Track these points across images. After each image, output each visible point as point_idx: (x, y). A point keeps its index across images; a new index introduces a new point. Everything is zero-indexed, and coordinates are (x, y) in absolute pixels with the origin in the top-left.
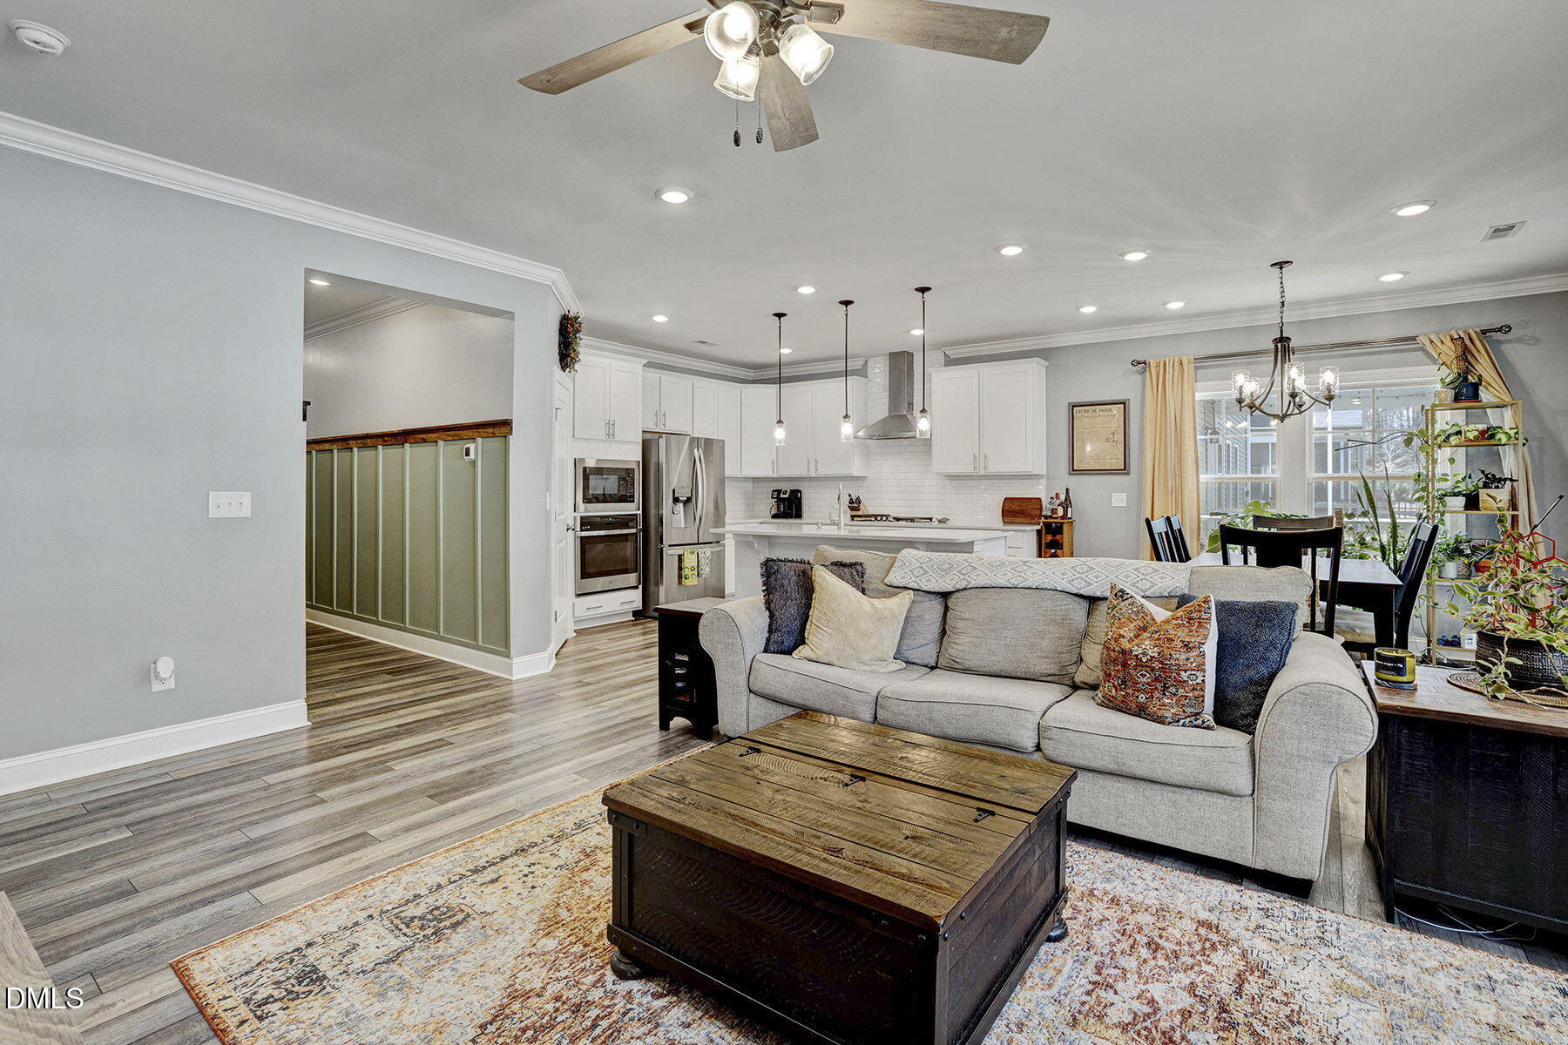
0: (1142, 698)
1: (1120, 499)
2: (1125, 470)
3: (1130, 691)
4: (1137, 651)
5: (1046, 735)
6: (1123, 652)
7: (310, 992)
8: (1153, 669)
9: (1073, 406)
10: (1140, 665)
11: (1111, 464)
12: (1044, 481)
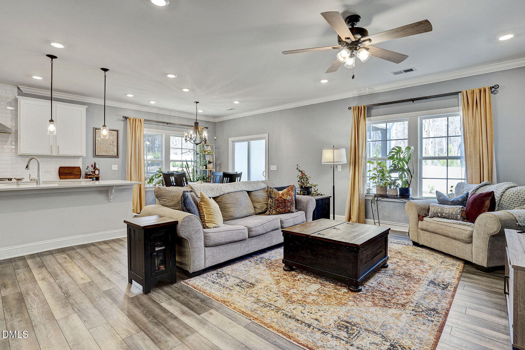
0: (289, 209)
1: (115, 167)
2: (117, 156)
3: (286, 208)
4: (288, 199)
5: (282, 223)
6: (285, 200)
7: (399, 345)
8: (291, 202)
9: (96, 129)
10: (288, 201)
11: (112, 154)
12: (81, 159)
